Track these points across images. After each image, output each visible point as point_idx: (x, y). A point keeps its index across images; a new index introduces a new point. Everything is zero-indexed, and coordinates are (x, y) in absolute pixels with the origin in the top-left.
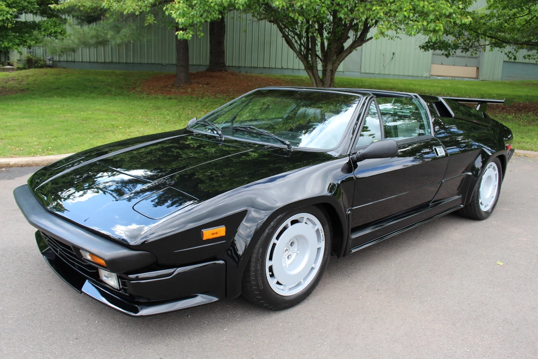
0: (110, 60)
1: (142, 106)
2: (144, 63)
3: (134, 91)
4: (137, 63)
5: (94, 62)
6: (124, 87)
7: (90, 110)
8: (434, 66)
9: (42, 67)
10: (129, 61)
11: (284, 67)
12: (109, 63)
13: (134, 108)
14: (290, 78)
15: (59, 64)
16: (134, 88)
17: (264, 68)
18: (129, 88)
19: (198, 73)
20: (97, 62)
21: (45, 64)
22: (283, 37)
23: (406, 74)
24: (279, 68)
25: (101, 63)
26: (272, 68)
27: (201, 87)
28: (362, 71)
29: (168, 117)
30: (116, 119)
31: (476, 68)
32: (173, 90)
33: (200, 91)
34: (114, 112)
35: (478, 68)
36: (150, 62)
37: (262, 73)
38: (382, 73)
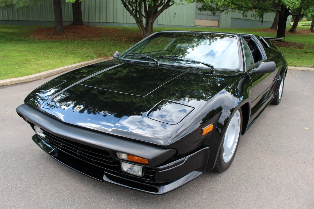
0: (7, 19)
1: (39, 47)
2: (30, 21)
3: (29, 38)
4: (25, 21)
6: (21, 35)
7: (6, 51)
8: (197, 21)
10: (20, 20)
11: (115, 22)
12: (6, 20)
13: (35, 48)
14: (121, 28)
16: (28, 36)
17: (103, 22)
18: (25, 36)
19: (66, 26)
22: (122, 3)
23: (182, 25)
24: (112, 23)
26: (108, 23)
27: (71, 35)
28: (159, 24)
29: (59, 53)
30: (26, 55)
31: (217, 22)
32: (54, 37)
33: (71, 37)
34: (22, 51)
35: (219, 22)
36: (33, 20)
37: (102, 26)
38: (169, 24)
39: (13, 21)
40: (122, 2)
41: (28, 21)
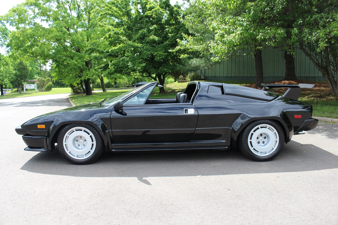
5: (226, 77)
9: (199, 80)
15: (208, 78)
21: (201, 78)
25: (230, 77)
39: (239, 77)
40: (306, 55)
41: (251, 77)
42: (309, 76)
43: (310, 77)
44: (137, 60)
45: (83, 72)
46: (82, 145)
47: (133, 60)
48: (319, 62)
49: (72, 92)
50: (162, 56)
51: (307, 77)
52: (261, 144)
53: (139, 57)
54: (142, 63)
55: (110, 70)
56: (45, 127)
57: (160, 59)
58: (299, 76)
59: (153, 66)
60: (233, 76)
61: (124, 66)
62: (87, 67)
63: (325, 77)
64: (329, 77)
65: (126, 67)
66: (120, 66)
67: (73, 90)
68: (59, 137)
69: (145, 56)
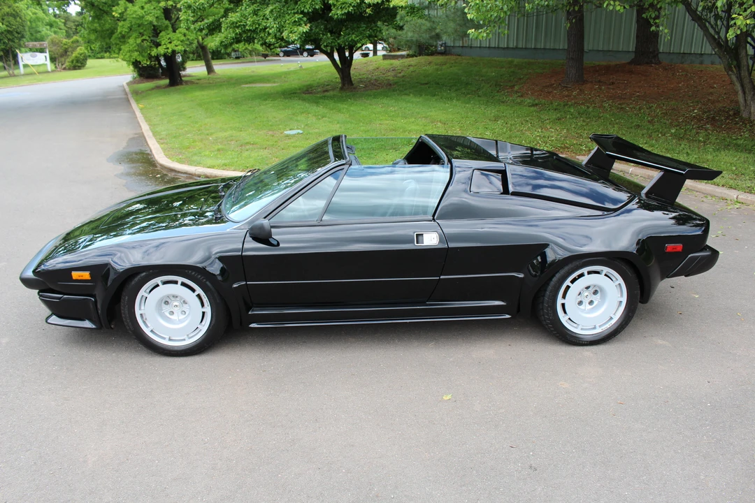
2: (559, 49)
3: (509, 90)
4: (550, 49)
5: (495, 48)
6: (501, 84)
9: (432, 54)
10: (539, 47)
12: (512, 48)
15: (453, 50)
16: (512, 87)
20: (498, 48)
21: (436, 50)
25: (504, 48)
27: (595, 89)
32: (554, 92)
40: (691, 18)
42: (689, 52)
43: (690, 54)
44: (288, 17)
45: (161, 34)
46: (180, 313)
47: (280, 15)
48: (719, 37)
49: (136, 75)
50: (349, 7)
51: (684, 53)
52: (586, 306)
53: (294, 9)
54: (300, 25)
55: (225, 38)
56: (91, 277)
57: (342, 15)
58: (665, 51)
59: (326, 28)
60: (511, 46)
61: (256, 28)
62: (167, 22)
63: (730, 73)
64: (740, 74)
65: (261, 29)
66: (247, 28)
67: (138, 71)
68: (125, 299)
69: (308, 7)
